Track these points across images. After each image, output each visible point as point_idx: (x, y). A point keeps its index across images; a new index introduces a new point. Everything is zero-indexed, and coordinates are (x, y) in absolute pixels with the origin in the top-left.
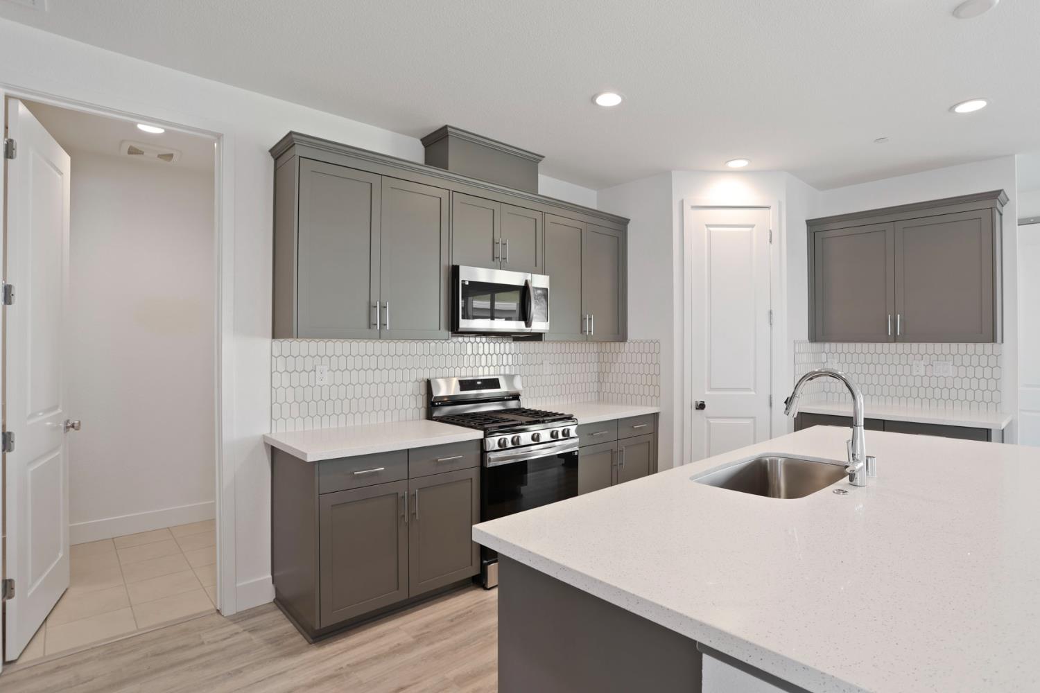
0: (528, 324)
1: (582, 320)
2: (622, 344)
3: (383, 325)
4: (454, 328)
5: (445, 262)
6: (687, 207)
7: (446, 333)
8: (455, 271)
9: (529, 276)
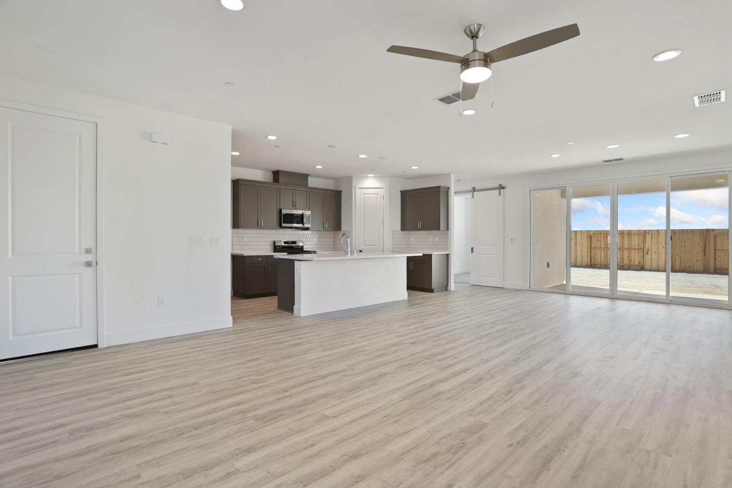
0: (303, 224)
1: (324, 223)
2: (338, 232)
3: (261, 225)
4: (281, 227)
5: (278, 208)
6: (357, 188)
7: (278, 227)
8: (281, 210)
9: (304, 211)
